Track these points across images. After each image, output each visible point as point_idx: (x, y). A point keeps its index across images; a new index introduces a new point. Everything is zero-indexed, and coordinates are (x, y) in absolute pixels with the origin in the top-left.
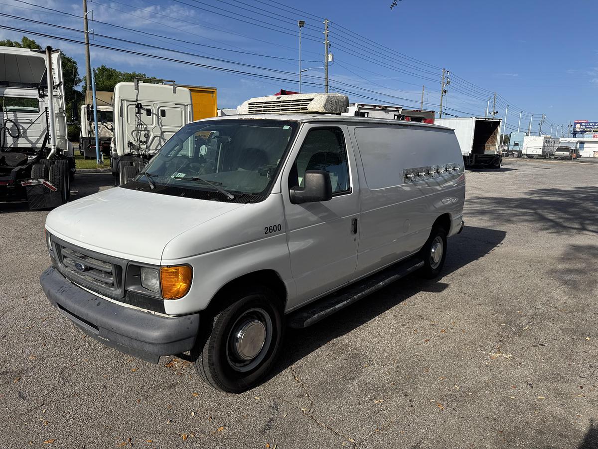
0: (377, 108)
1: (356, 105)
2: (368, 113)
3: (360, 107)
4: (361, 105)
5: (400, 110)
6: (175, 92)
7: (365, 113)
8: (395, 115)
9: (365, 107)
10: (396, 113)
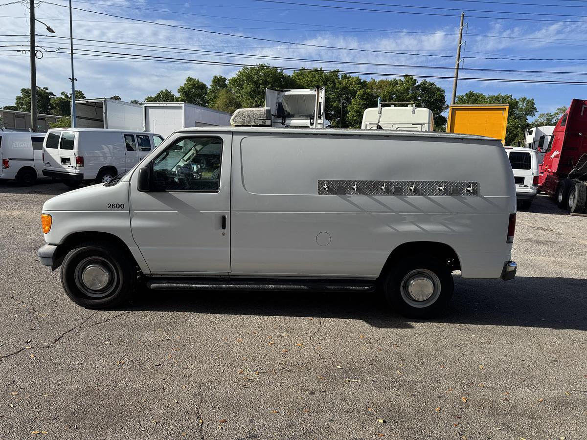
6: (414, 113)
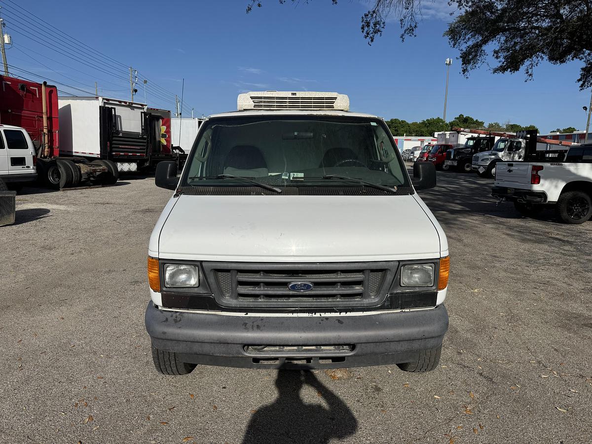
0: (123, 104)
1: (100, 99)
2: (115, 109)
3: (105, 101)
4: (106, 99)
5: (146, 108)
7: (112, 108)
8: (142, 113)
9: (110, 102)
10: (142, 111)
